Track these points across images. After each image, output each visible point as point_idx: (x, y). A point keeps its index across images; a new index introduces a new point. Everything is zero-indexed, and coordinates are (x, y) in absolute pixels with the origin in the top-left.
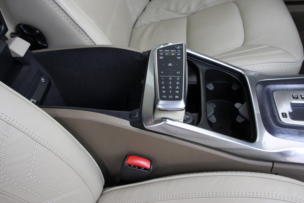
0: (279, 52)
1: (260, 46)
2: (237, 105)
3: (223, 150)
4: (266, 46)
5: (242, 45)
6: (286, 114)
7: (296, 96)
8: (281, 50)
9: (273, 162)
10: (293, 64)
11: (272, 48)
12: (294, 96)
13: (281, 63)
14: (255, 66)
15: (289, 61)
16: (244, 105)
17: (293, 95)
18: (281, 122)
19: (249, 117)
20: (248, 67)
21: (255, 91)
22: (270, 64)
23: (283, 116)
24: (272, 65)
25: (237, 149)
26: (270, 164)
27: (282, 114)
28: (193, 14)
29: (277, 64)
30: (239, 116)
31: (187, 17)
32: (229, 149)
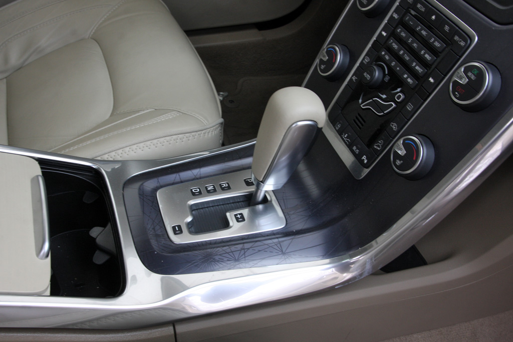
0: (169, 116)
1: (138, 111)
2: (95, 232)
3: (71, 327)
4: (148, 109)
5: (111, 116)
6: (179, 227)
7: (198, 190)
8: (174, 112)
9: (174, 323)
10: (197, 134)
11: (159, 112)
12: (193, 190)
13: (174, 137)
14: (127, 149)
15: (189, 131)
16: (106, 229)
17: (191, 190)
18: (172, 244)
19: (116, 250)
20: (113, 154)
21: (121, 196)
22: (155, 141)
23: (175, 233)
24: (158, 142)
25: (98, 319)
26: (169, 330)
27: (174, 228)
28: (17, 70)
29: (168, 138)
30: (97, 253)
31: (6, 78)
32: (82, 323)
